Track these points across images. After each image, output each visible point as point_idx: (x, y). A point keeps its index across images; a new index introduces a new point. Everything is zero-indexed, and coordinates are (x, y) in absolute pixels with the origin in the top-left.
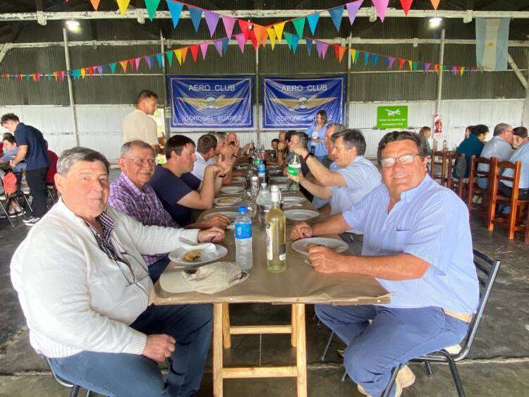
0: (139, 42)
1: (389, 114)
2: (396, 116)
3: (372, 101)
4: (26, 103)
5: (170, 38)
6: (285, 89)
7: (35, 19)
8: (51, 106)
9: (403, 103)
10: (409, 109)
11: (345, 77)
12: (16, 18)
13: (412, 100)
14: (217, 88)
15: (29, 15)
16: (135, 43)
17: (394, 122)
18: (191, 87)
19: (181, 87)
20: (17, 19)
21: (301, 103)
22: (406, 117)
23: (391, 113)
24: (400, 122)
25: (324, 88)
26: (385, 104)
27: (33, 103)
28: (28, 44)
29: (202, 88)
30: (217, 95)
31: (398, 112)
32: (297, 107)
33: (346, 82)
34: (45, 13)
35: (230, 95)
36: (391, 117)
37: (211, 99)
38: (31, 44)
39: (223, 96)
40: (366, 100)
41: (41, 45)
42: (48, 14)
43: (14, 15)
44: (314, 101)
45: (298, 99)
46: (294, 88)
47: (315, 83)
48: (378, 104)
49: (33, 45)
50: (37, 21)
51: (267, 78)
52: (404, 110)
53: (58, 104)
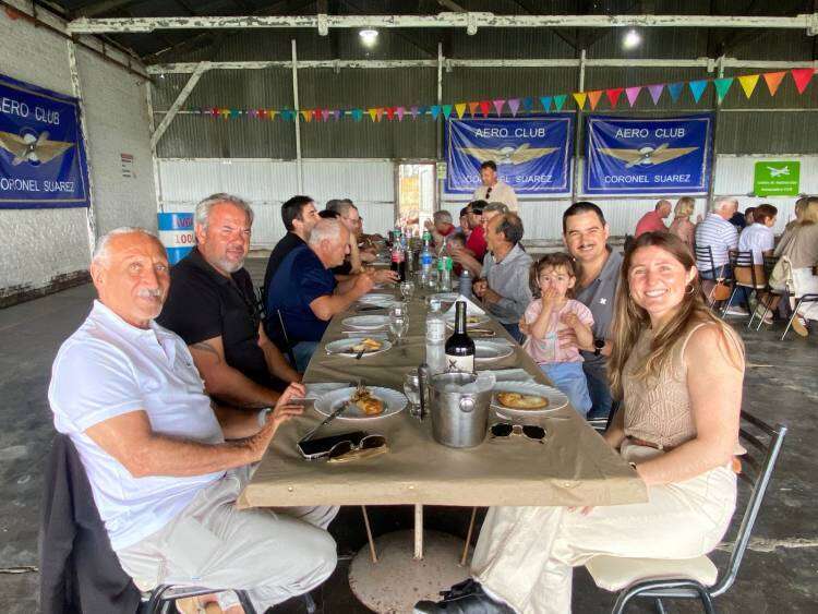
0: (405, 63)
1: (773, 174)
2: (783, 177)
3: (750, 153)
4: (226, 155)
5: (450, 57)
6: (621, 134)
7: (314, 25)
8: (266, 159)
9: (794, 158)
10: (802, 167)
11: (713, 116)
12: (285, 23)
13: (806, 153)
14: (519, 133)
15: (305, 20)
16: (399, 65)
17: (781, 186)
18: (478, 133)
19: (464, 131)
20: (286, 26)
21: (643, 156)
22: (796, 178)
23: (775, 173)
24: (789, 186)
25: (680, 133)
26: (768, 159)
27: (238, 155)
28: (236, 63)
29: (495, 133)
30: (517, 143)
31: (785, 171)
32: (637, 162)
33: (713, 126)
34: (329, 17)
35: (535, 143)
36: (776, 178)
37: (507, 150)
38: (240, 63)
39: (527, 145)
40: (740, 152)
41: (255, 65)
42: (334, 18)
43: (282, 19)
44: (664, 154)
45: (639, 149)
46: (636, 133)
47: (667, 126)
48: (757, 158)
49: (244, 65)
50: (317, 29)
51: (594, 117)
52: (795, 168)
53: (276, 156)
